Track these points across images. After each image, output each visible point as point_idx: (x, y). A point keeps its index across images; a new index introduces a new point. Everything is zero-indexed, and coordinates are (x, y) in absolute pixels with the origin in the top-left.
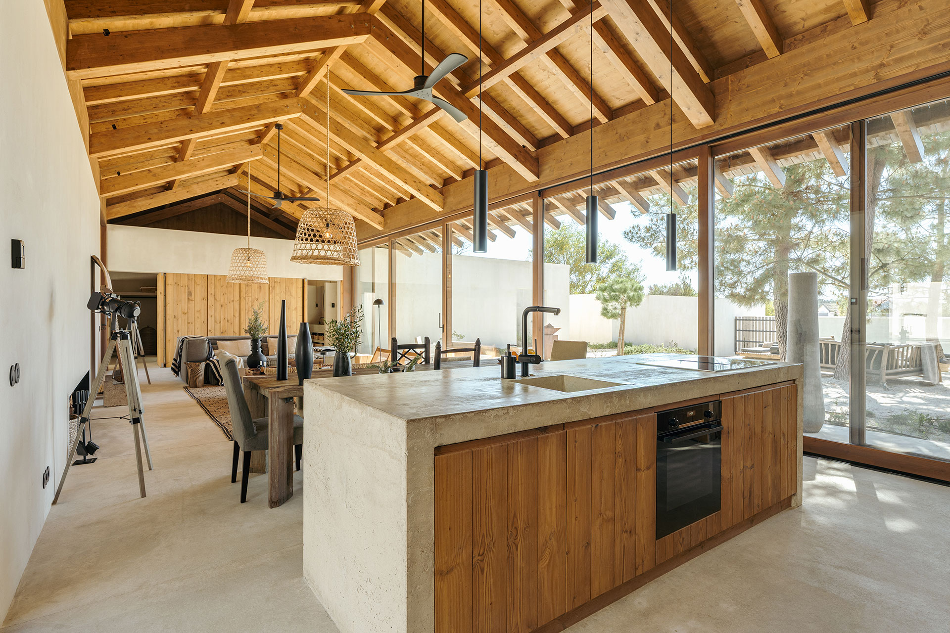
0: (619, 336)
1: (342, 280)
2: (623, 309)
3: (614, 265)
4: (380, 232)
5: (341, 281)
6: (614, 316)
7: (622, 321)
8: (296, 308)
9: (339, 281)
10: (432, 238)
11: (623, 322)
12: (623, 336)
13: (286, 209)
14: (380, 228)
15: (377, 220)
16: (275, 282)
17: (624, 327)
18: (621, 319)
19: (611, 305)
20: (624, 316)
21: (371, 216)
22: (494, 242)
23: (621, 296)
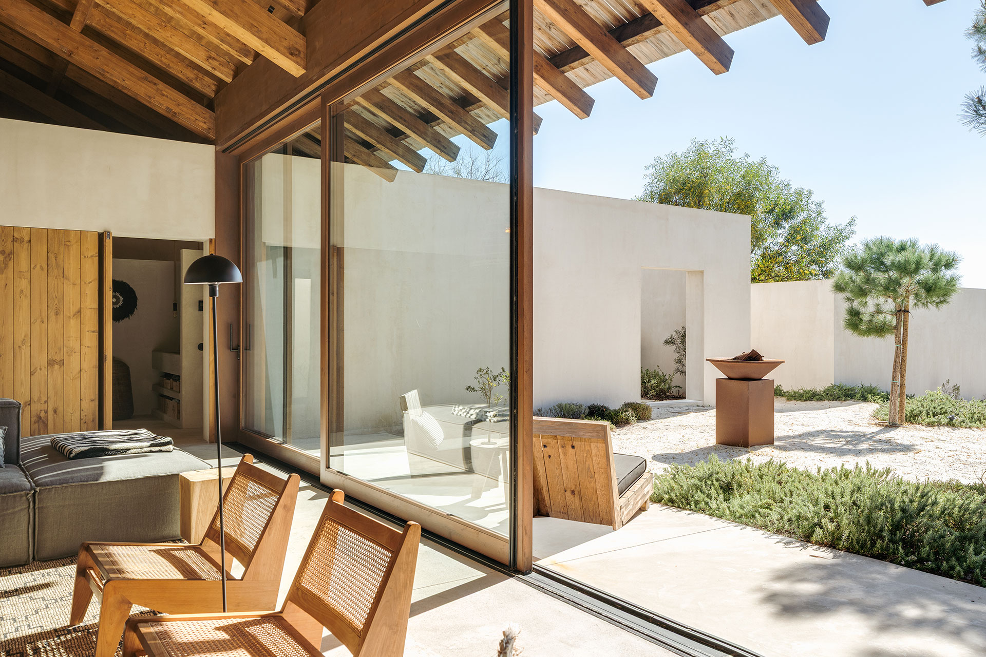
0: (894, 377)
1: (213, 237)
2: (902, 312)
3: (794, 231)
4: (298, 84)
5: (211, 240)
6: (880, 330)
7: (898, 342)
8: (79, 311)
9: (206, 241)
10: (452, 112)
11: (902, 345)
12: (902, 377)
13: (50, 41)
14: (295, 69)
15: (285, 43)
16: (14, 240)
17: (904, 356)
18: (897, 336)
19: (872, 304)
20: (906, 330)
21: (264, 29)
22: (649, 100)
23: (905, 281)
